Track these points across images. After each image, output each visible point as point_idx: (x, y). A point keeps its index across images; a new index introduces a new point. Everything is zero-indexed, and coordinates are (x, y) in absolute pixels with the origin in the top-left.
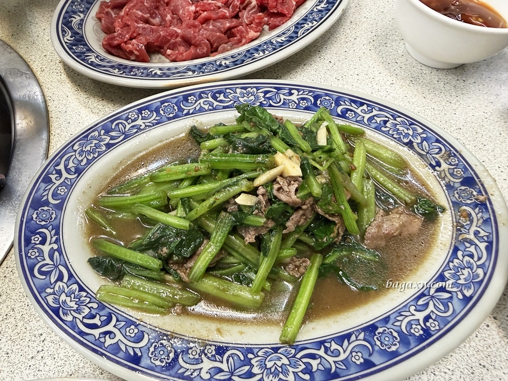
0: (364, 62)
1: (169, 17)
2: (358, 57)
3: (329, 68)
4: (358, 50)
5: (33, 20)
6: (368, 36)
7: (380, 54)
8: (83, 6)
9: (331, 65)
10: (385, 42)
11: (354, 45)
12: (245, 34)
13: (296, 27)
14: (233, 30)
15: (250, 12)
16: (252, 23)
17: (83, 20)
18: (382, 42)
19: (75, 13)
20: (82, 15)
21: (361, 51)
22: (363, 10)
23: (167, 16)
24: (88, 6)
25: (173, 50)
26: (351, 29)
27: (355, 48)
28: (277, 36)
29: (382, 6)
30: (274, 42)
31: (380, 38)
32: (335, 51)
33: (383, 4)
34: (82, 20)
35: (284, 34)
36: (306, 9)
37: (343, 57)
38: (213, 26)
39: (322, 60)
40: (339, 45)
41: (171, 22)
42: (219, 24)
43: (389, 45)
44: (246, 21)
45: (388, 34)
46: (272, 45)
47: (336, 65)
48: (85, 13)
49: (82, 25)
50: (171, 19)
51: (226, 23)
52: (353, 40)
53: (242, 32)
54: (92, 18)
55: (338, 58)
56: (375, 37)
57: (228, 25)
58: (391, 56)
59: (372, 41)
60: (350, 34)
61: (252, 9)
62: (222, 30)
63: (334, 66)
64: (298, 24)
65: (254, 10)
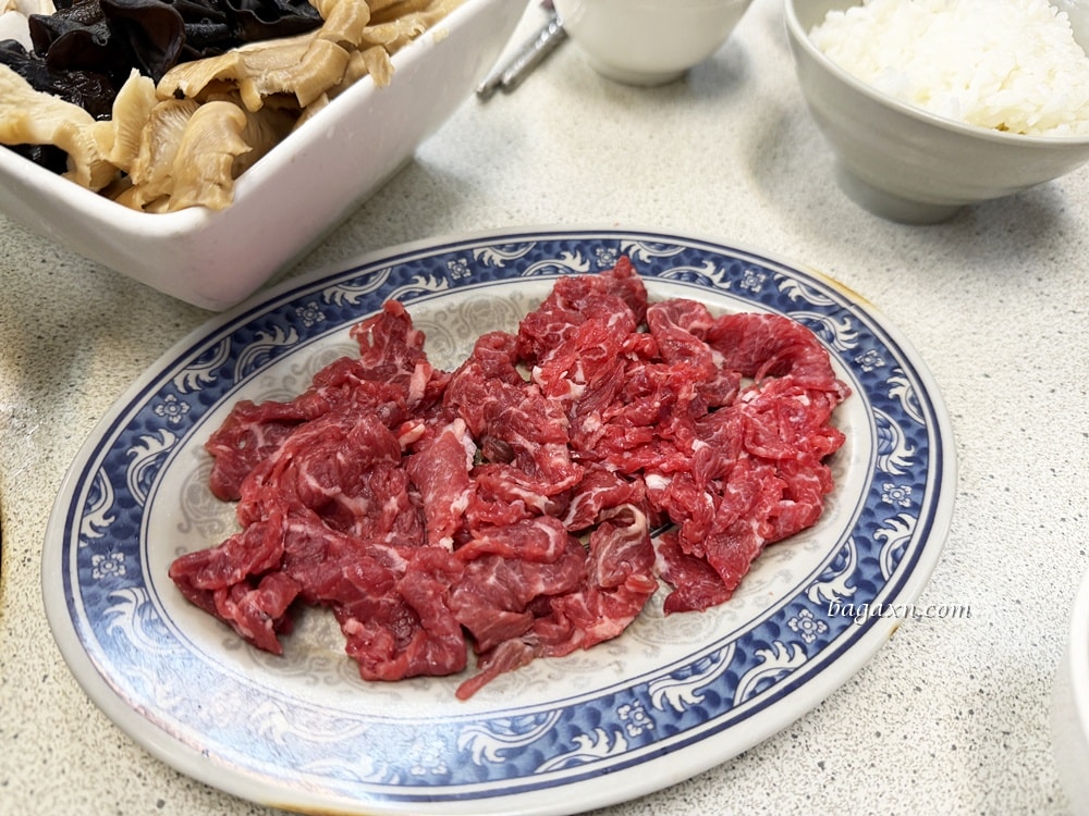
0: (926, 797)
1: (393, 504)
2: (912, 768)
3: (812, 790)
4: (917, 737)
5: (79, 381)
6: (960, 688)
7: (983, 773)
8: (186, 408)
9: (822, 777)
10: (1006, 728)
11: (910, 715)
12: (585, 621)
13: (740, 656)
14: (553, 602)
15: (620, 550)
16: (614, 589)
17: (168, 454)
18: (995, 723)
19: (153, 428)
20: (169, 438)
21: (924, 745)
22: (964, 579)
23: (388, 500)
24: (199, 407)
25: (364, 623)
26: (913, 645)
27: (908, 729)
28: (675, 675)
29: (1020, 579)
30: (656, 701)
31: (992, 705)
32: (846, 722)
33: (1026, 572)
34: (163, 456)
35: (695, 669)
36: (787, 576)
37: (866, 756)
38: (498, 578)
39: (798, 750)
40: (863, 704)
41: (395, 517)
42: (517, 578)
43: (1015, 744)
44: (600, 575)
45: (1021, 696)
46: (646, 714)
47: (838, 783)
48: (179, 432)
49: (157, 471)
50: (397, 509)
51: (537, 580)
52: (909, 693)
53: (579, 613)
54: (194, 452)
55: (849, 756)
56: (976, 698)
57: (541, 588)
58: (1013, 794)
59: (965, 713)
60: (906, 663)
61: (628, 539)
62: (522, 597)
63: (830, 788)
64: (747, 638)
65: (634, 543)
